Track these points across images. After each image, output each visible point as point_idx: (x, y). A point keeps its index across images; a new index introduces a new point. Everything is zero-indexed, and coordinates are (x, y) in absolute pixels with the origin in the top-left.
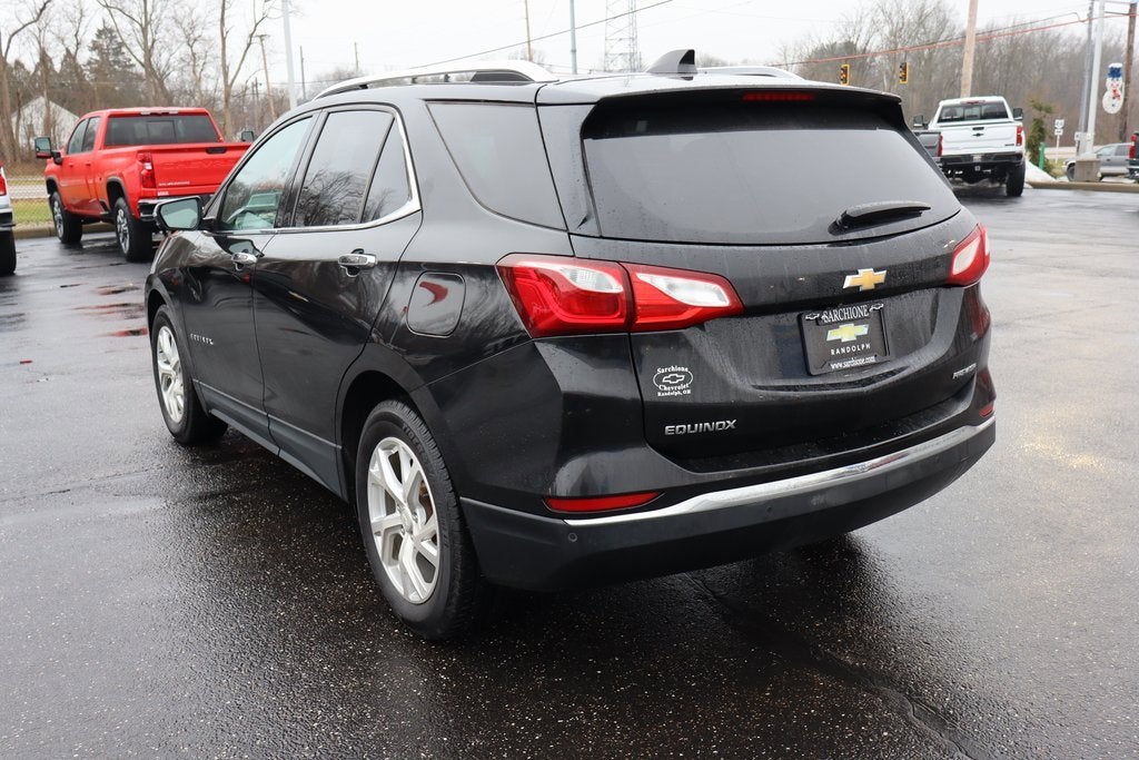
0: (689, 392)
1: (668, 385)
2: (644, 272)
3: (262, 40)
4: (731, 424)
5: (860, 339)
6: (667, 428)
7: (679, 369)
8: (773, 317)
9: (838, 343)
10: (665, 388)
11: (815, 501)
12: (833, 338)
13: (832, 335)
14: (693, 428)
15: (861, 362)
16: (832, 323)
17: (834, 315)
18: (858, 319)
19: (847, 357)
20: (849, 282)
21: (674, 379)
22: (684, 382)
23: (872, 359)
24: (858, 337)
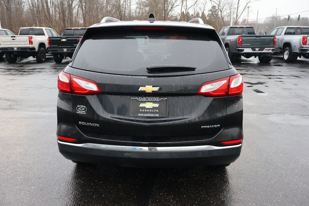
0: (85, 113)
1: (80, 110)
2: (76, 78)
3: (248, 8)
4: (98, 125)
5: (154, 108)
6: (80, 122)
7: (83, 106)
8: (120, 96)
9: (144, 108)
10: (79, 111)
11: (126, 154)
12: (141, 106)
13: (142, 105)
14: (86, 124)
15: (152, 115)
16: (142, 101)
17: (144, 99)
18: (154, 101)
19: (147, 113)
20: (141, 89)
21: (81, 109)
22: (84, 110)
23: (158, 115)
24: (153, 107)
